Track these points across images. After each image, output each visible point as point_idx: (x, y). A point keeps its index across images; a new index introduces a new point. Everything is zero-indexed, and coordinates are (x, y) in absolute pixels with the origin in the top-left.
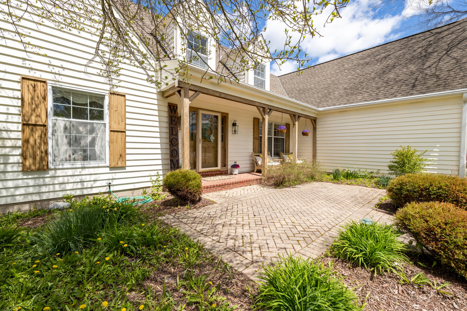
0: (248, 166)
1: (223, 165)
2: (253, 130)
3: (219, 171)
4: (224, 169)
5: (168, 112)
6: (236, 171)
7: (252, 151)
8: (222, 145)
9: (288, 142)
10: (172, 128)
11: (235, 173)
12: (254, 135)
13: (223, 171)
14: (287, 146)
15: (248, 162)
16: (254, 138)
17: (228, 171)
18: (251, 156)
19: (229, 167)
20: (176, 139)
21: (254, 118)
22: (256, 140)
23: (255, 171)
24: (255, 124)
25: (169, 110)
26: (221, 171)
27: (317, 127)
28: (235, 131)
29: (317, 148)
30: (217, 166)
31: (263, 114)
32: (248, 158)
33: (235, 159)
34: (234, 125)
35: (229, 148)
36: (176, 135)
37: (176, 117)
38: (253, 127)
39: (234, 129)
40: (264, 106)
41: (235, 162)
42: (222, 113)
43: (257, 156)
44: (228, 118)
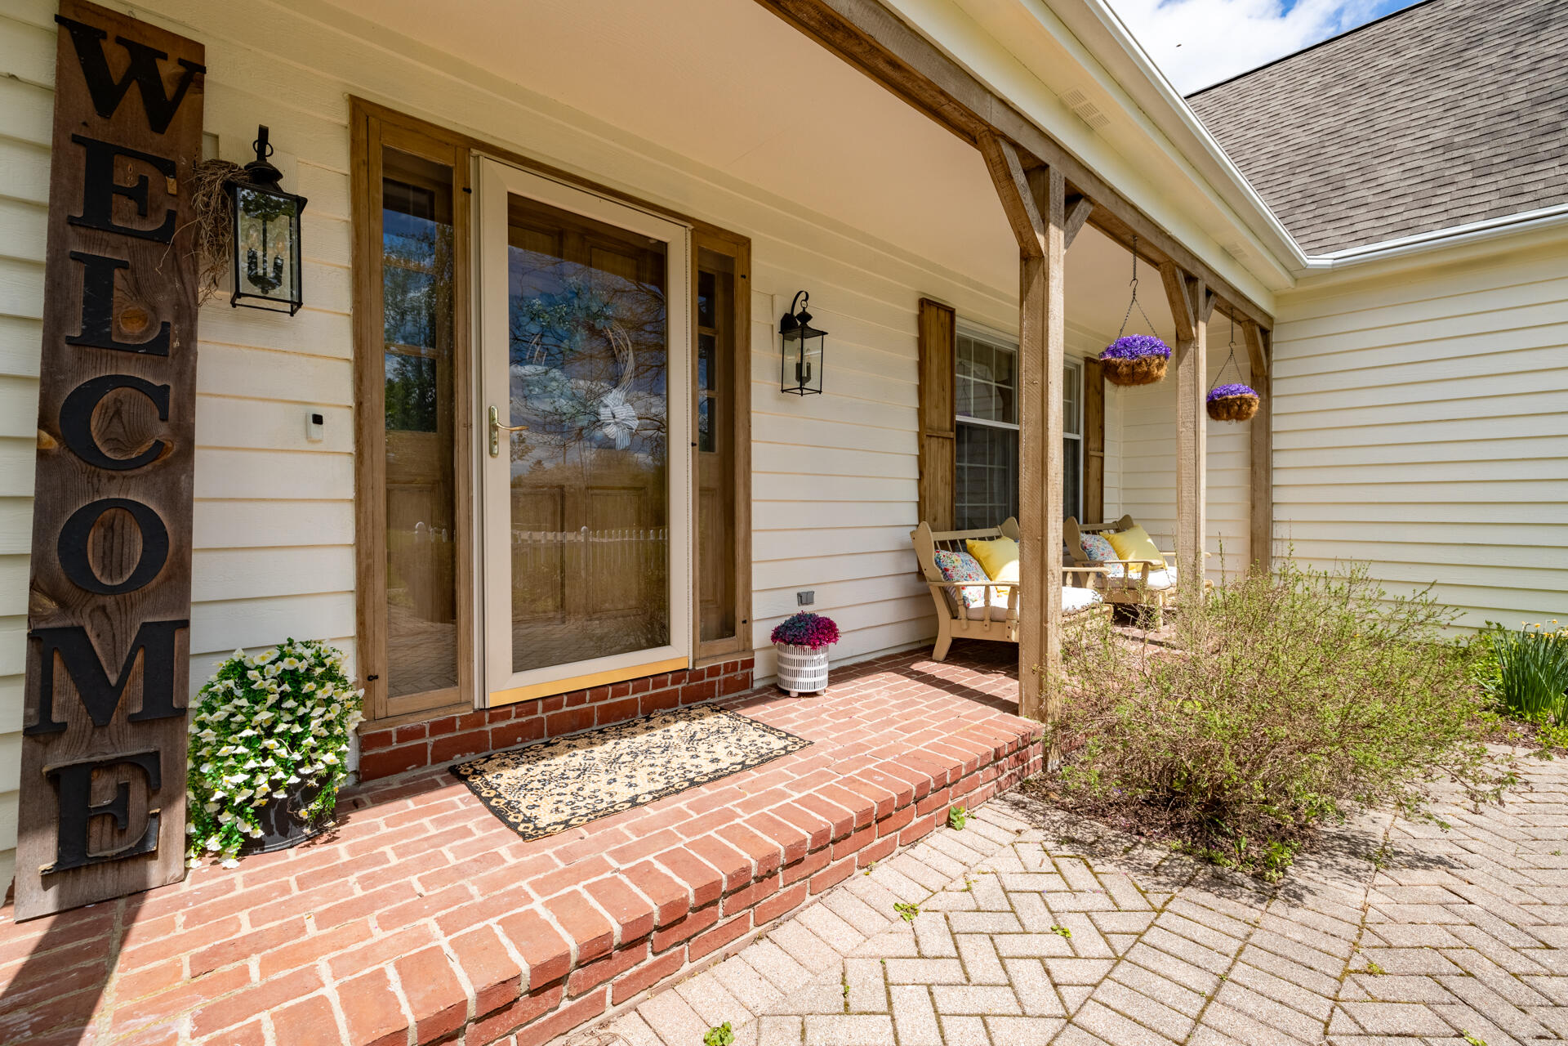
0: (888, 613)
1: (714, 620)
2: (913, 380)
3: (679, 674)
4: (723, 653)
5: (61, 94)
6: (812, 668)
7: (909, 514)
8: (699, 468)
9: (1094, 463)
10: (99, 273)
11: (804, 682)
12: (921, 413)
13: (713, 671)
14: (1094, 485)
15: (890, 589)
16: (925, 435)
17: (750, 664)
18: (910, 550)
19: (761, 634)
20: (159, 396)
21: (925, 303)
22: (934, 444)
23: (942, 647)
24: (932, 342)
25: (61, 73)
26: (697, 675)
27: (1276, 371)
28: (802, 374)
29: (1277, 496)
30: (657, 634)
31: (1033, 213)
32: (886, 565)
33: (802, 576)
34: (795, 325)
35: (755, 493)
36: (158, 348)
37: (167, 168)
38: (913, 357)
39: (792, 360)
40: (1041, 152)
41: (804, 598)
42: (701, 230)
43: (943, 545)
44: (746, 277)
